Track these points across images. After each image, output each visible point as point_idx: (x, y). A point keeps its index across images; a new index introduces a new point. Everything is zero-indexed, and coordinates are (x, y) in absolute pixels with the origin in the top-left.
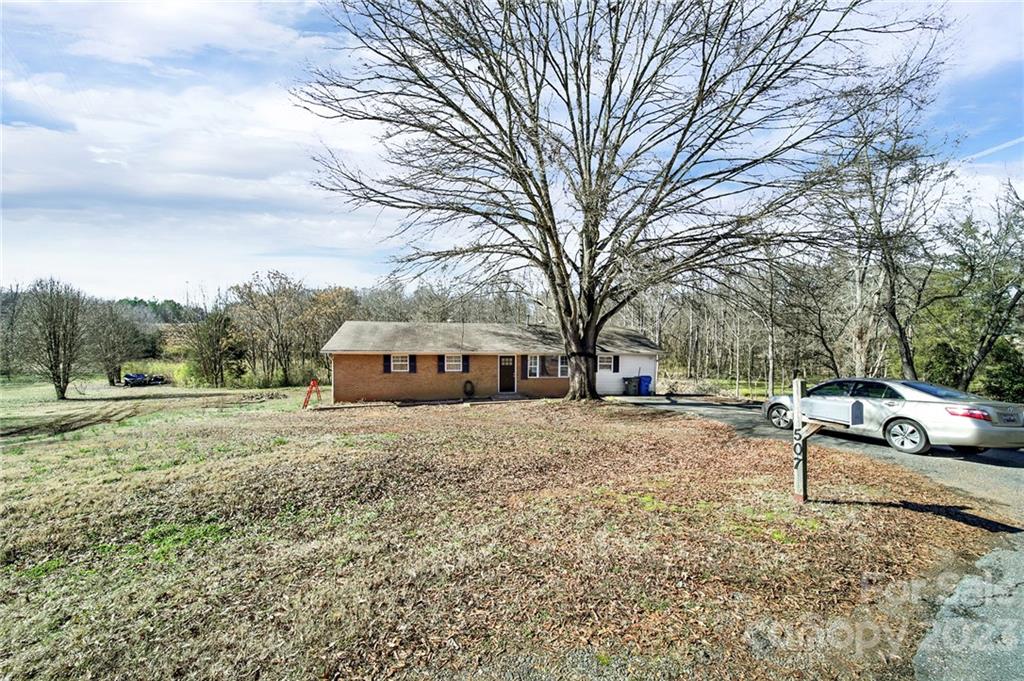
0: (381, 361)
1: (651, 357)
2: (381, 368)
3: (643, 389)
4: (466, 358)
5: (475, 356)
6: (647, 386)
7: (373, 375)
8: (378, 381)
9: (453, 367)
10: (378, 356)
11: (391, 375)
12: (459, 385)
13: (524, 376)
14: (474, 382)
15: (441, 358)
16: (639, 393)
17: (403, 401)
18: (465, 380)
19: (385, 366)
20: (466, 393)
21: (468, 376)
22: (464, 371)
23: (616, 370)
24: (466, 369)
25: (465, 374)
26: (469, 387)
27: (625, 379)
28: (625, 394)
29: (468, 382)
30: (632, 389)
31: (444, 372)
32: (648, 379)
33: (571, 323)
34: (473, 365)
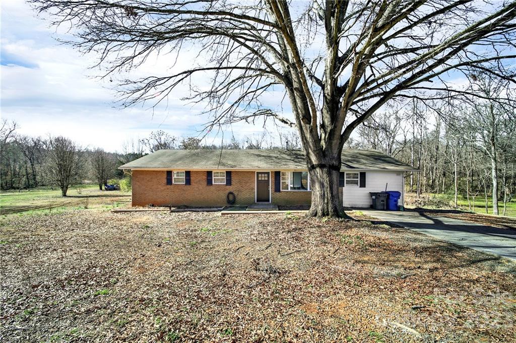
0: (165, 176)
1: (398, 173)
2: (165, 181)
3: (392, 203)
4: (229, 174)
5: (237, 172)
6: (396, 201)
7: (159, 186)
8: (162, 191)
9: (219, 180)
10: (163, 171)
11: (171, 187)
12: (223, 195)
13: (277, 189)
14: (236, 194)
15: (209, 174)
16: (387, 208)
17: (179, 207)
18: (228, 192)
19: (167, 179)
20: (229, 202)
21: (230, 189)
22: (227, 185)
23: (363, 184)
24: (229, 182)
25: (228, 187)
26: (231, 197)
27: (372, 194)
28: (372, 207)
29: (231, 193)
30: (379, 203)
31: (212, 184)
32: (397, 195)
33: (311, 131)
34: (234, 179)
